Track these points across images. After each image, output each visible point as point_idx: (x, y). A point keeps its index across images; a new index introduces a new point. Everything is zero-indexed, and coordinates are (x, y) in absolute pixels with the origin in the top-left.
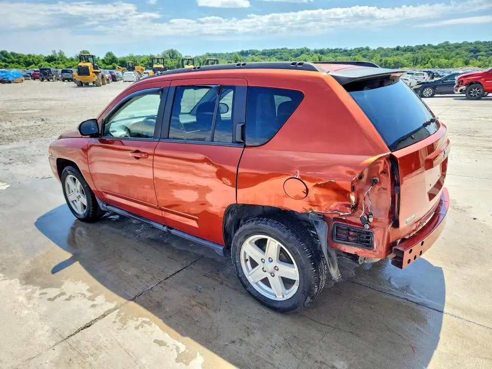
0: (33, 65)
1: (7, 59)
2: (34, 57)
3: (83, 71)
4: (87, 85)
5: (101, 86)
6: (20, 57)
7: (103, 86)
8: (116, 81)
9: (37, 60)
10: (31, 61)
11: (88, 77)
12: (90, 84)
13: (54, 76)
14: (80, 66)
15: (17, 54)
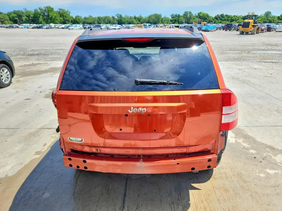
0: (235, 22)
1: (222, 18)
2: (236, 17)
3: (246, 25)
4: (247, 33)
5: (254, 34)
6: (229, 17)
7: (256, 35)
8: (270, 31)
9: (238, 18)
10: (234, 19)
11: (247, 29)
12: (249, 33)
13: (233, 28)
14: (245, 22)
15: (228, 16)
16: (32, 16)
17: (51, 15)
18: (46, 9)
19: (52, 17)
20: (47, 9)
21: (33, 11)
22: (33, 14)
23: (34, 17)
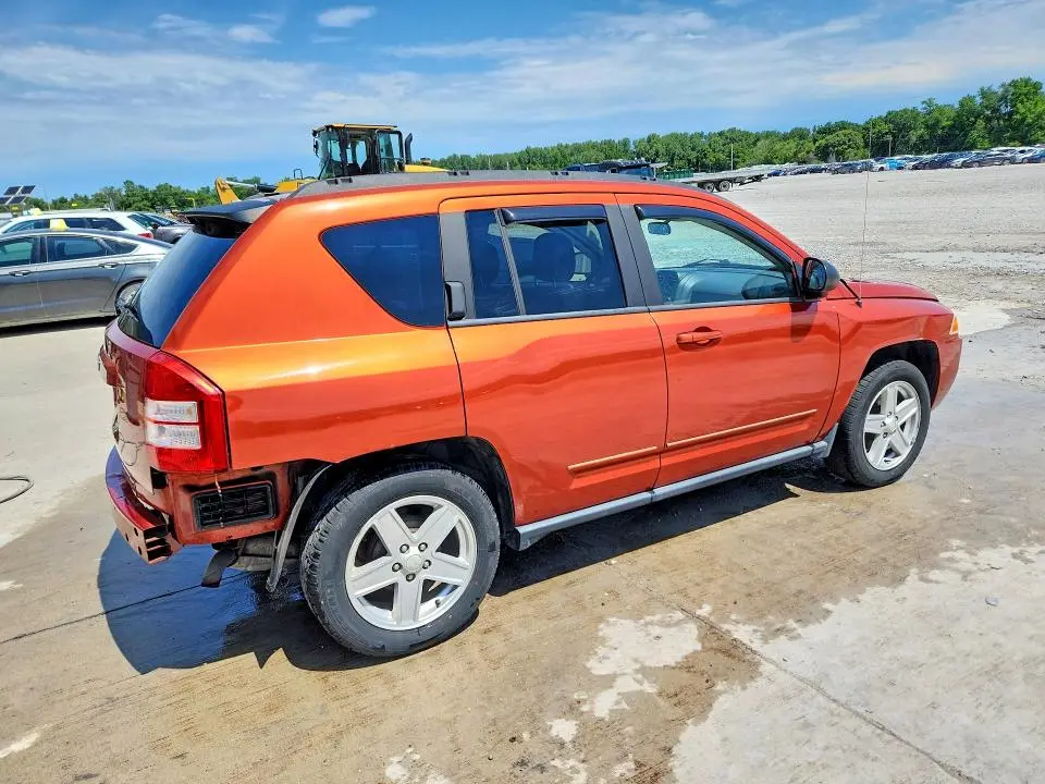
16: (945, 123)
17: (1022, 110)
18: (1007, 91)
19: (1024, 120)
20: (1012, 90)
21: (957, 106)
22: (953, 115)
23: (952, 127)
